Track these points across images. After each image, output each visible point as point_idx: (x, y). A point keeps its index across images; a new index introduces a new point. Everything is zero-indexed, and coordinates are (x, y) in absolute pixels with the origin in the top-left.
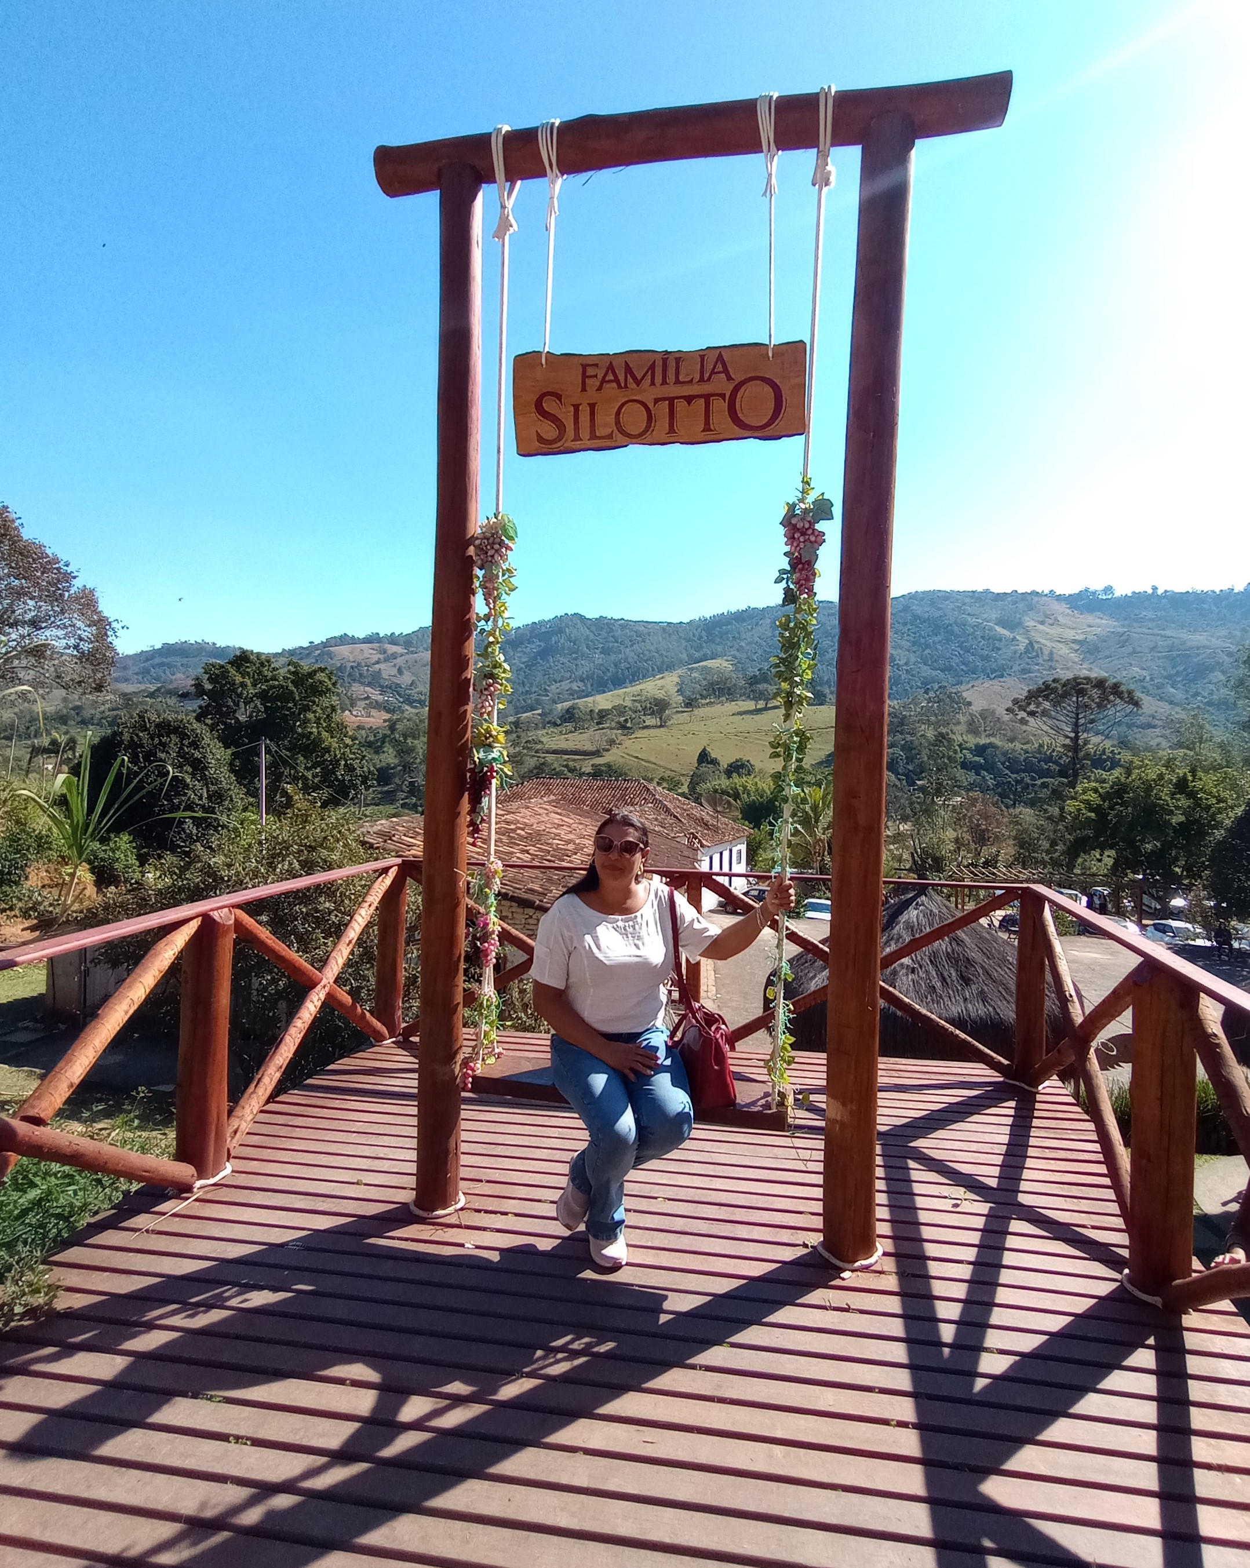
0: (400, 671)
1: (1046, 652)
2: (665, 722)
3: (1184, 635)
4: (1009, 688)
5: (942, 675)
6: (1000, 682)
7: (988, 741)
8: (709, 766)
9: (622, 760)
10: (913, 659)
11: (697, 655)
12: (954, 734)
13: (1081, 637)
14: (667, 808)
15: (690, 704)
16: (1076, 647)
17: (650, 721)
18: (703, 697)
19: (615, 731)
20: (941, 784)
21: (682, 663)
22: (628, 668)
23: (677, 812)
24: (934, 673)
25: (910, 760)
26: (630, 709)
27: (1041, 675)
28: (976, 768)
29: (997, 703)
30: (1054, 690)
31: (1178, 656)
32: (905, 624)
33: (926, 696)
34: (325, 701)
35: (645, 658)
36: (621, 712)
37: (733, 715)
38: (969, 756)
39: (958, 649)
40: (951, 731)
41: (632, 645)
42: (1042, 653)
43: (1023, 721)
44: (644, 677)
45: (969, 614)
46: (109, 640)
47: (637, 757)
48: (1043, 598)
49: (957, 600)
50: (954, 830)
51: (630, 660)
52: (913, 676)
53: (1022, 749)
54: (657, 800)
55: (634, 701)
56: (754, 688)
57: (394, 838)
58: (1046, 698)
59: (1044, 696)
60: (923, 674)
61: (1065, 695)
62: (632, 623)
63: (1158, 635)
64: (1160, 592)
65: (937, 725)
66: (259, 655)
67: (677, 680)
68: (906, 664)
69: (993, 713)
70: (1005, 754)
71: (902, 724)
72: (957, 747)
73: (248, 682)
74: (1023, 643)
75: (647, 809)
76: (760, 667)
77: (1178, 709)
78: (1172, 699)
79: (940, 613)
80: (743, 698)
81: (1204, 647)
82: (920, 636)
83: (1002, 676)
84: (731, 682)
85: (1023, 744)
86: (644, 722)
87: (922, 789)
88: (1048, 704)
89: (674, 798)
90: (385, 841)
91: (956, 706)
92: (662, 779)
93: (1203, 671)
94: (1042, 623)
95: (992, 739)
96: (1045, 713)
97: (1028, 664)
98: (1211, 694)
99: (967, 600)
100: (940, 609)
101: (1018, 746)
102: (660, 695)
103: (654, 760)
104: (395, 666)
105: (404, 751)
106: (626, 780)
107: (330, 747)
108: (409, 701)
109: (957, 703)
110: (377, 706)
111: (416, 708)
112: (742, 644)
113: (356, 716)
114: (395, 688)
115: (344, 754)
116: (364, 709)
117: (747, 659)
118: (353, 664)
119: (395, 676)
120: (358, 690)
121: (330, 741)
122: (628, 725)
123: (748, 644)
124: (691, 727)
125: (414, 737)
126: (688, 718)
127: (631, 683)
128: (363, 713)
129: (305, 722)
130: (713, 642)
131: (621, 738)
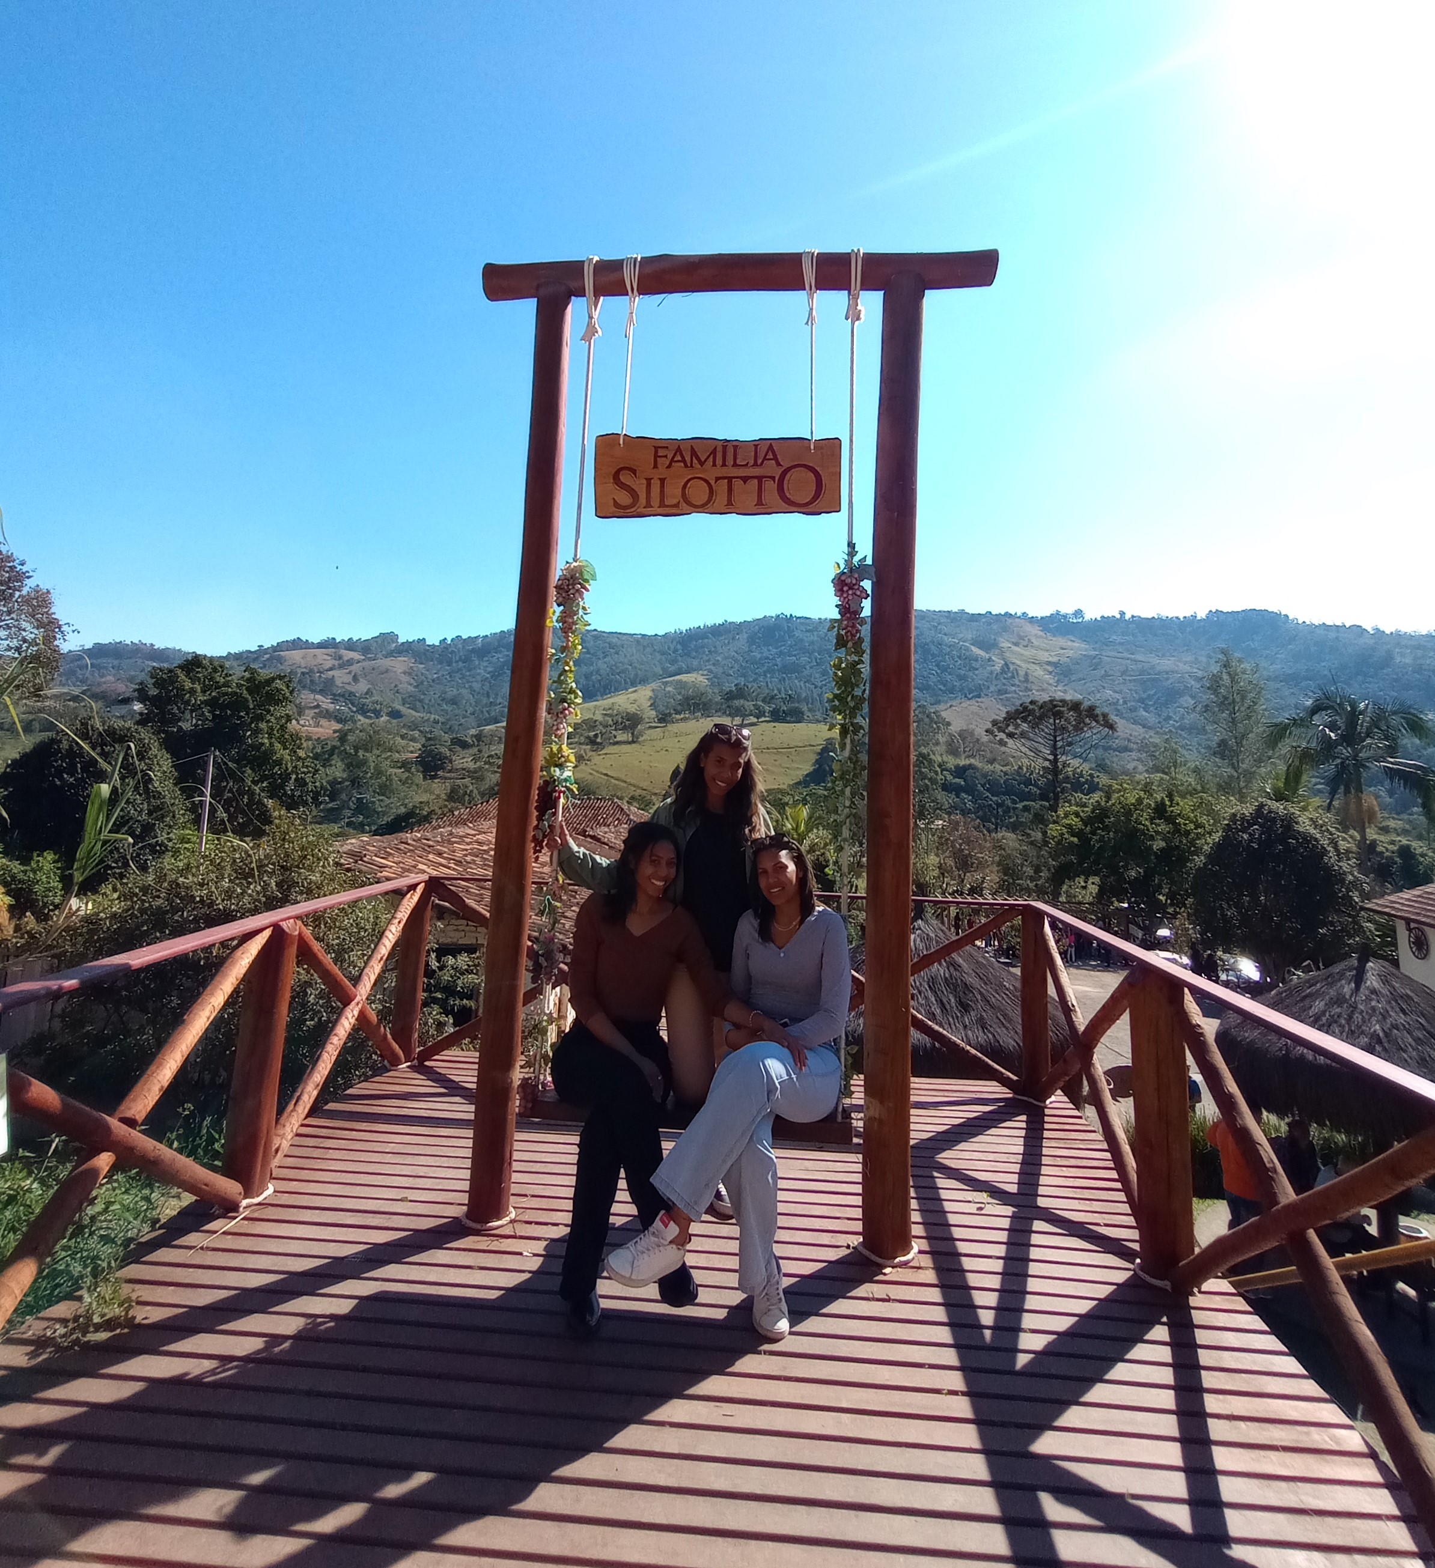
0: (355, 679)
1: (1022, 673)
2: (638, 738)
3: (1153, 660)
4: (986, 709)
5: (922, 695)
6: (977, 702)
7: (968, 762)
9: (590, 777)
11: (672, 669)
13: (1055, 659)
15: (664, 719)
16: (1050, 669)
17: (622, 736)
18: (678, 713)
19: (584, 747)
20: (924, 806)
21: (657, 677)
22: (600, 681)
26: (601, 724)
27: (1019, 697)
28: (956, 790)
29: (974, 723)
30: (1031, 712)
31: (1148, 680)
34: (280, 711)
35: (618, 670)
36: (591, 726)
38: (949, 777)
39: (936, 669)
40: (932, 751)
41: (605, 657)
42: (1017, 674)
43: (1002, 743)
44: (616, 690)
45: (945, 634)
46: (56, 643)
47: (606, 775)
48: (1017, 620)
49: (934, 619)
50: (937, 855)
51: (601, 670)
53: (1002, 771)
55: (605, 714)
56: (730, 703)
57: (365, 859)
58: (1024, 720)
59: (1022, 718)
61: (1041, 718)
62: (605, 635)
63: (1128, 659)
64: (1127, 617)
65: (917, 745)
66: (211, 659)
67: (650, 693)
69: (972, 734)
70: (985, 776)
72: (938, 769)
73: (198, 687)
74: (999, 664)
76: (736, 682)
77: (1152, 733)
78: (1145, 723)
80: (719, 714)
81: (1172, 672)
83: (979, 696)
84: (707, 696)
85: (1003, 766)
86: (615, 737)
88: (1026, 725)
90: (356, 862)
91: (935, 726)
92: (633, 798)
93: (1173, 695)
94: (1016, 644)
95: (972, 761)
96: (1023, 735)
97: (1004, 685)
98: (1182, 719)
99: (943, 620)
101: (998, 767)
102: (632, 709)
103: (623, 777)
104: (350, 673)
105: (354, 764)
106: (598, 799)
107: (282, 759)
108: (363, 710)
109: (936, 723)
110: (328, 715)
111: (370, 718)
112: (718, 658)
113: (303, 726)
114: (348, 697)
115: (296, 767)
116: (312, 718)
117: (724, 673)
118: (304, 670)
119: (349, 684)
120: (306, 697)
121: (282, 753)
122: (599, 740)
123: (726, 658)
124: (663, 743)
125: (366, 750)
126: (662, 734)
127: (602, 696)
128: (311, 722)
129: (257, 732)
130: (688, 655)
131: (590, 754)
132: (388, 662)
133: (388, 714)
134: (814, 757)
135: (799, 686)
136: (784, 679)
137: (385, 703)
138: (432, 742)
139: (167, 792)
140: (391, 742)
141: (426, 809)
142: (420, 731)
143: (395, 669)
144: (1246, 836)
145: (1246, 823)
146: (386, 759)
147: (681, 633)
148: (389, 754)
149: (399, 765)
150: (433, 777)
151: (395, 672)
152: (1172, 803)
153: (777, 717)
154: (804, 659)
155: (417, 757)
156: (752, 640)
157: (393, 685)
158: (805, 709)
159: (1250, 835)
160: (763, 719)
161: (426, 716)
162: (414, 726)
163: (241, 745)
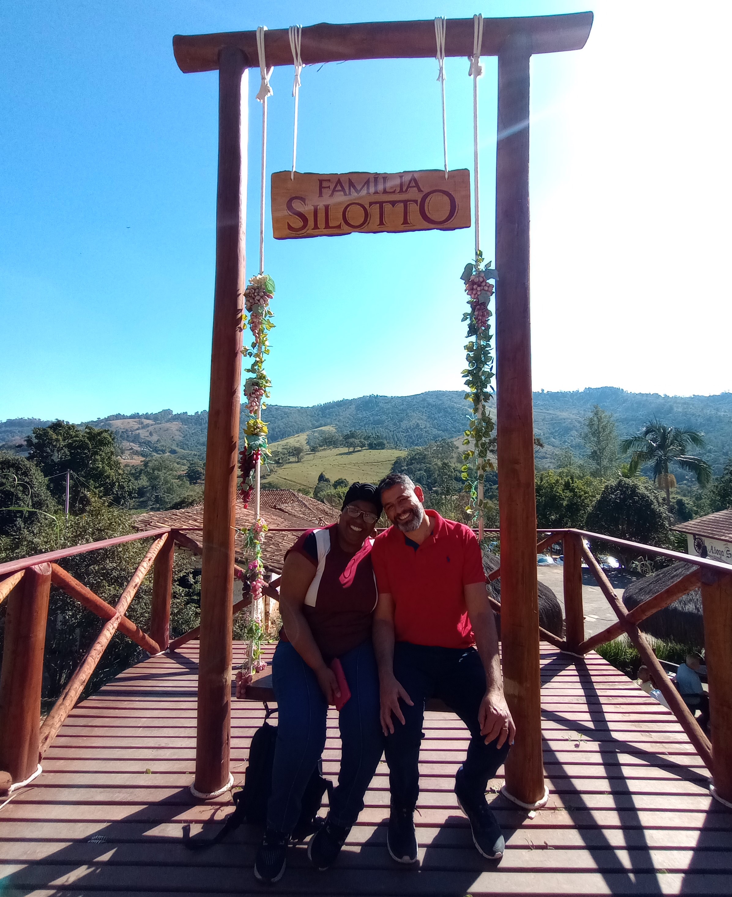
0: (151, 434)
2: (300, 460)
3: (559, 413)
5: (443, 434)
8: (325, 482)
9: (277, 480)
10: (428, 426)
11: (317, 424)
12: (451, 463)
14: (305, 505)
15: (314, 450)
17: (292, 459)
18: (321, 446)
19: (273, 465)
20: (449, 488)
21: (309, 428)
22: (281, 431)
23: (311, 507)
24: (439, 432)
25: (429, 477)
26: (281, 453)
29: (471, 447)
31: (555, 423)
32: (424, 408)
33: (436, 444)
34: (107, 449)
35: (289, 426)
36: (276, 455)
37: (337, 455)
38: (458, 474)
39: (451, 420)
40: (449, 461)
41: (281, 419)
44: (289, 436)
45: (455, 403)
47: (285, 479)
49: (449, 395)
51: (281, 427)
52: (429, 434)
54: (299, 500)
55: (283, 448)
56: (347, 441)
57: (151, 524)
60: (434, 433)
62: (282, 407)
63: (545, 413)
64: (545, 392)
65: (442, 459)
67: (306, 437)
68: (425, 428)
71: (424, 458)
72: (453, 470)
73: (60, 438)
75: (295, 505)
76: (350, 430)
77: (557, 449)
78: (554, 444)
79: (440, 402)
80: (342, 446)
81: (567, 419)
82: (432, 413)
84: (335, 438)
86: (289, 459)
87: (436, 492)
89: (309, 499)
90: (146, 526)
91: (451, 449)
92: (300, 491)
93: (567, 430)
98: (572, 441)
99: (454, 396)
100: (440, 400)
102: (297, 445)
103: (294, 480)
104: (148, 431)
105: (152, 478)
106: (281, 490)
107: (110, 475)
108: (156, 450)
109: (451, 447)
110: (137, 453)
111: (159, 454)
112: (341, 418)
113: (124, 459)
114: (148, 443)
115: (118, 479)
116: (129, 455)
117: (344, 425)
118: (123, 430)
119: (148, 436)
120: (126, 444)
121: (109, 471)
122: (281, 461)
123: (344, 418)
124: (314, 462)
125: (159, 470)
126: (313, 457)
127: (281, 439)
128: (128, 457)
129: (95, 461)
130: (325, 417)
131: (276, 468)
132: (168, 425)
133: (170, 452)
134: (391, 466)
135: (382, 431)
136: (374, 428)
137: (167, 446)
138: (194, 466)
139: (42, 494)
140: (172, 466)
141: (191, 498)
142: (187, 460)
143: (172, 428)
144: (613, 496)
145: (613, 490)
146: (170, 475)
147: (321, 406)
148: (171, 472)
149: (177, 478)
150: (195, 483)
151: (172, 430)
152: (573, 482)
153: (372, 447)
154: (384, 417)
155: (186, 473)
156: (358, 408)
157: (171, 437)
158: (385, 442)
159: (616, 495)
160: (364, 448)
161: (190, 452)
162: (183, 457)
163: (87, 468)
